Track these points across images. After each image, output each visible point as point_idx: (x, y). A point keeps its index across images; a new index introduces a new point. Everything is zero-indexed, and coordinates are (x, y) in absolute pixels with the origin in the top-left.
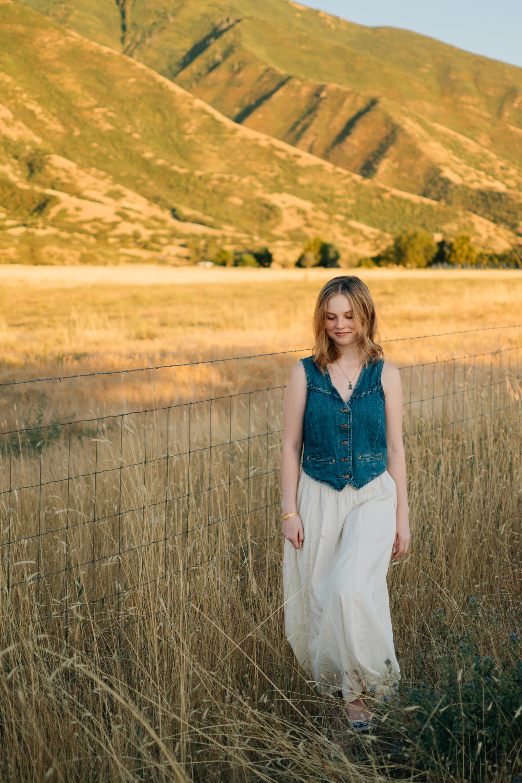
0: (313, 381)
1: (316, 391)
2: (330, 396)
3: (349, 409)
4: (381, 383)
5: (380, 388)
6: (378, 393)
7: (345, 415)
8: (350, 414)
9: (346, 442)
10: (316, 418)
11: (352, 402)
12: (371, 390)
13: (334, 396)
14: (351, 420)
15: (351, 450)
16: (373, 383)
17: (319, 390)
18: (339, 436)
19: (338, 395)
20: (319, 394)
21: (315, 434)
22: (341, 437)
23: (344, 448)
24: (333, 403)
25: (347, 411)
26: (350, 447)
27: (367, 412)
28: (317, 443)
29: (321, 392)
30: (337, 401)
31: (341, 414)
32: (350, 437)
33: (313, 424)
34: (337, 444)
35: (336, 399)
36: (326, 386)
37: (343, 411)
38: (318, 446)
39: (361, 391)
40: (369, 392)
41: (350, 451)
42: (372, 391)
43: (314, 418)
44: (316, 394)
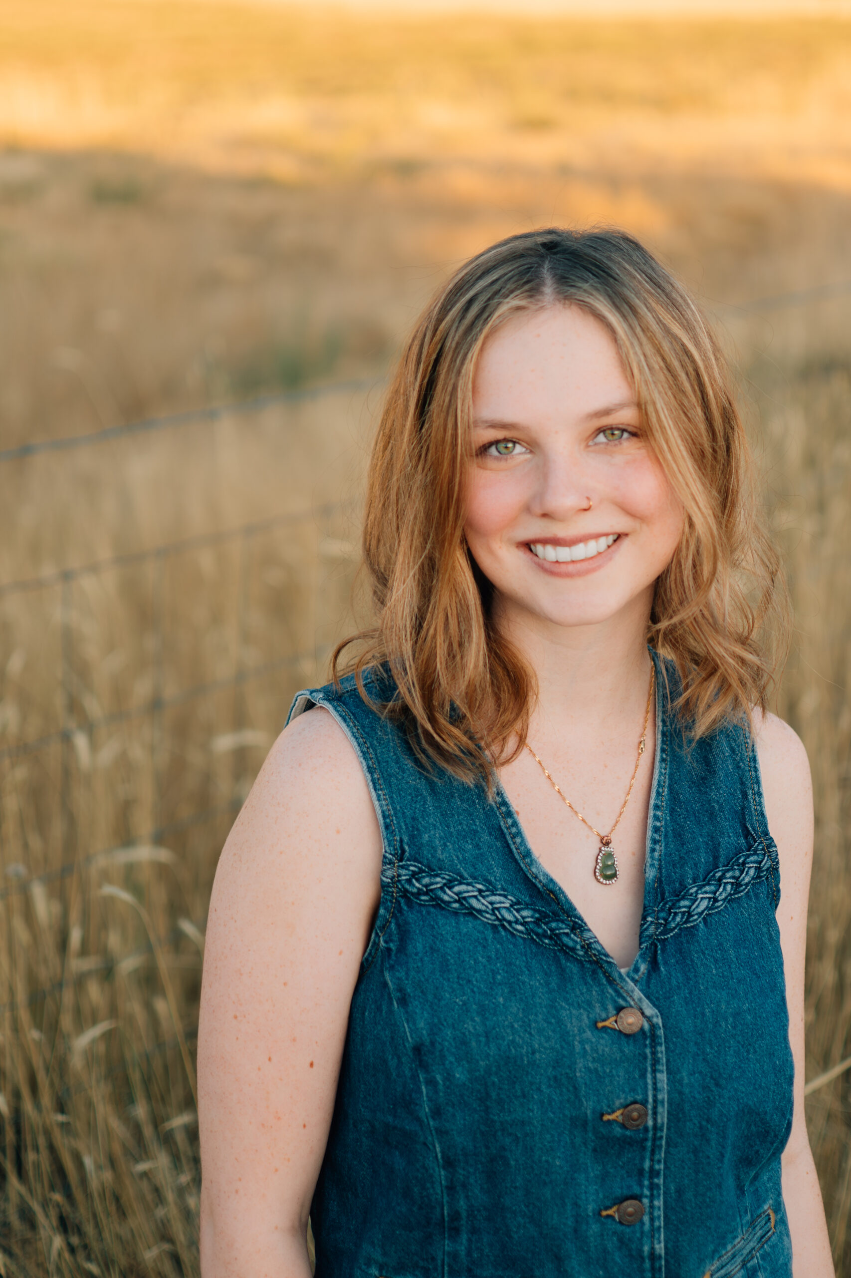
0: (412, 837)
1: (439, 904)
2: (533, 938)
3: (650, 1010)
4: (766, 833)
5: (766, 863)
6: (763, 891)
7: (629, 1049)
8: (654, 1037)
9: (630, 1206)
10: (460, 1075)
11: (654, 965)
12: (728, 879)
13: (555, 937)
14: (662, 1077)
15: (660, 1248)
16: (730, 839)
17: (461, 900)
18: (595, 1170)
19: (578, 926)
20: (468, 926)
21: (449, 1164)
22: (604, 1177)
23: (623, 1242)
24: (554, 982)
25: (631, 1021)
26: (654, 1230)
27: (737, 1014)
28: (455, 1216)
29: (472, 912)
30: (573, 968)
31: (605, 1046)
32: (654, 1173)
33: (437, 1113)
34: (579, 1219)
35: (569, 952)
36: (497, 873)
37: (609, 1023)
38: (455, 1232)
39: (680, 893)
40: (722, 895)
41: (653, 1256)
42: (737, 885)
43: (449, 1077)
44: (446, 926)
